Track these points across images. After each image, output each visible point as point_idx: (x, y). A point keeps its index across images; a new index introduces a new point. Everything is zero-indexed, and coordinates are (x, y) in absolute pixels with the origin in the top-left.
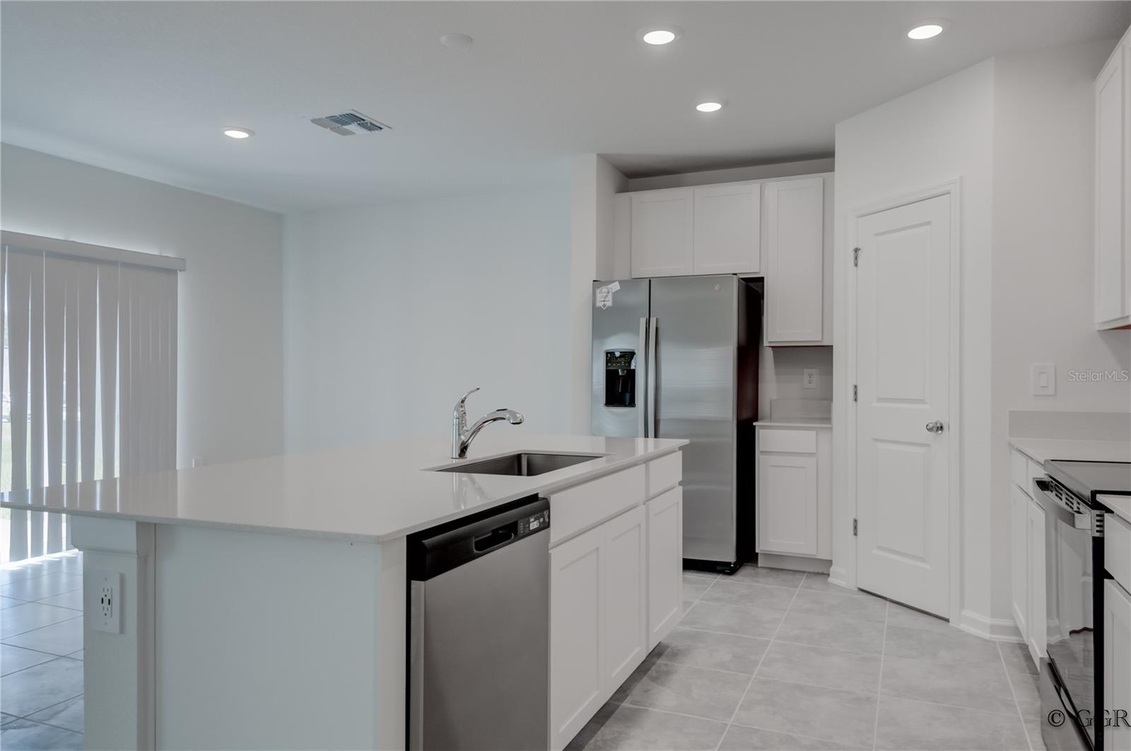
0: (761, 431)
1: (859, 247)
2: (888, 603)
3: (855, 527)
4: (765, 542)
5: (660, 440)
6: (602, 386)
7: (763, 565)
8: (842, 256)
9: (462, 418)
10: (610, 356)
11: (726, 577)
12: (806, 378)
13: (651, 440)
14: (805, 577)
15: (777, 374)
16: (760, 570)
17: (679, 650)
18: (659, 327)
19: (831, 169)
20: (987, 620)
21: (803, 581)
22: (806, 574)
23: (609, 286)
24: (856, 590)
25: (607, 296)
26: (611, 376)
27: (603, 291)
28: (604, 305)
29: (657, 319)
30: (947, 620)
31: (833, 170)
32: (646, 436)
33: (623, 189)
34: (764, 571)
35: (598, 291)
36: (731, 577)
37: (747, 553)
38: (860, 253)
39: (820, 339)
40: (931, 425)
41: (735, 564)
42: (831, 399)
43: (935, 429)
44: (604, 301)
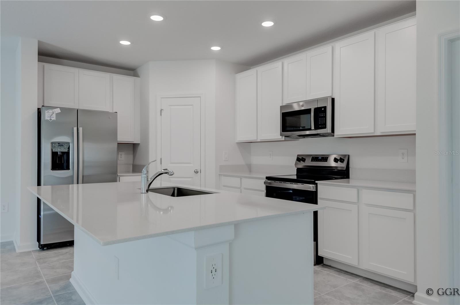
1: (163, 109)
6: (50, 161)
23: (54, 110)
25: (52, 115)
28: (51, 119)
35: (46, 111)
39: (133, 141)
44: (50, 117)
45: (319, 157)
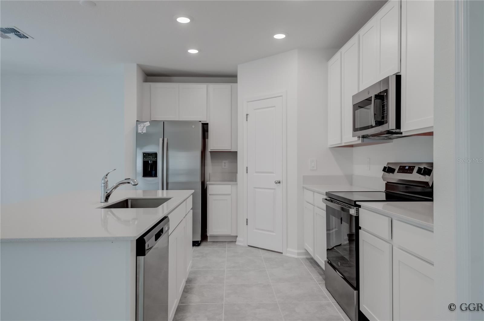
0: (210, 186)
1: (248, 114)
2: (260, 250)
3: (247, 222)
4: (211, 231)
5: (168, 191)
6: (141, 169)
7: (210, 241)
8: (241, 117)
9: (106, 183)
10: (145, 155)
11: (197, 247)
12: (223, 164)
13: (165, 191)
14: (227, 244)
15: (212, 162)
16: (208, 243)
17: (192, 279)
18: (168, 142)
19: (236, 82)
20: (296, 251)
21: (227, 245)
22: (227, 243)
23: (145, 124)
24: (247, 246)
25: (143, 128)
26: (145, 164)
27: (142, 125)
28: (142, 132)
29: (167, 139)
30: (282, 253)
31: (237, 82)
32: (163, 189)
33: (146, 81)
34: (211, 243)
35: (139, 125)
36: (199, 247)
37: (204, 237)
38: (248, 116)
39: (230, 149)
40: (276, 181)
41: (200, 241)
42: (237, 173)
43: (278, 183)
44: (142, 130)
45: (406, 166)
